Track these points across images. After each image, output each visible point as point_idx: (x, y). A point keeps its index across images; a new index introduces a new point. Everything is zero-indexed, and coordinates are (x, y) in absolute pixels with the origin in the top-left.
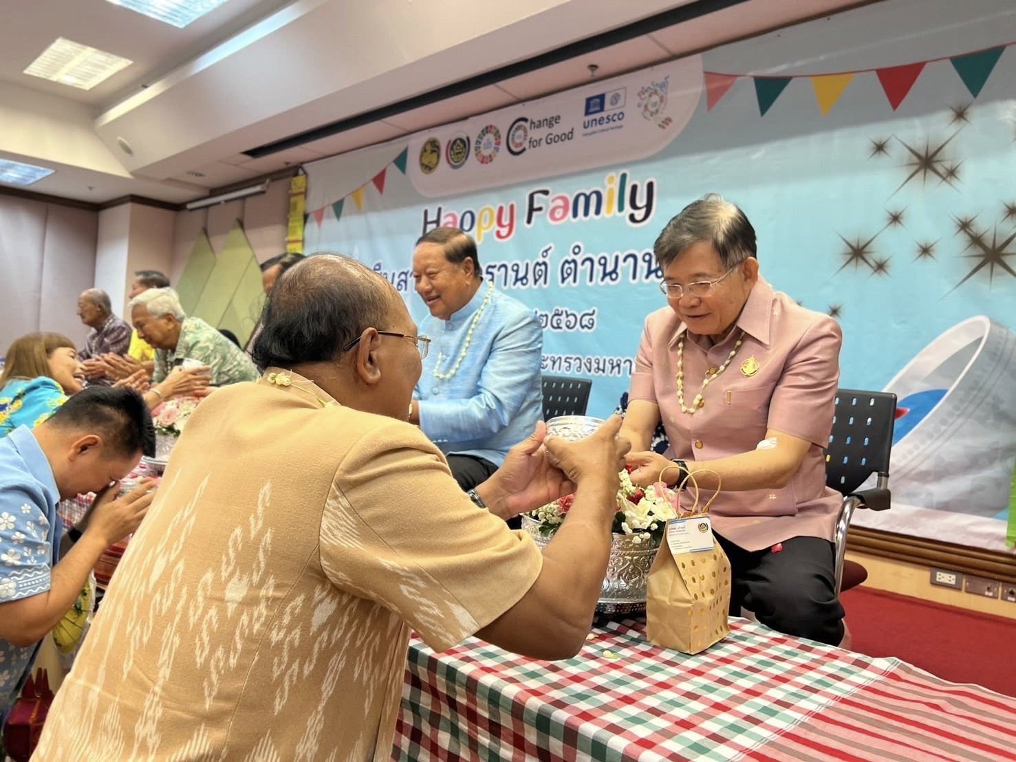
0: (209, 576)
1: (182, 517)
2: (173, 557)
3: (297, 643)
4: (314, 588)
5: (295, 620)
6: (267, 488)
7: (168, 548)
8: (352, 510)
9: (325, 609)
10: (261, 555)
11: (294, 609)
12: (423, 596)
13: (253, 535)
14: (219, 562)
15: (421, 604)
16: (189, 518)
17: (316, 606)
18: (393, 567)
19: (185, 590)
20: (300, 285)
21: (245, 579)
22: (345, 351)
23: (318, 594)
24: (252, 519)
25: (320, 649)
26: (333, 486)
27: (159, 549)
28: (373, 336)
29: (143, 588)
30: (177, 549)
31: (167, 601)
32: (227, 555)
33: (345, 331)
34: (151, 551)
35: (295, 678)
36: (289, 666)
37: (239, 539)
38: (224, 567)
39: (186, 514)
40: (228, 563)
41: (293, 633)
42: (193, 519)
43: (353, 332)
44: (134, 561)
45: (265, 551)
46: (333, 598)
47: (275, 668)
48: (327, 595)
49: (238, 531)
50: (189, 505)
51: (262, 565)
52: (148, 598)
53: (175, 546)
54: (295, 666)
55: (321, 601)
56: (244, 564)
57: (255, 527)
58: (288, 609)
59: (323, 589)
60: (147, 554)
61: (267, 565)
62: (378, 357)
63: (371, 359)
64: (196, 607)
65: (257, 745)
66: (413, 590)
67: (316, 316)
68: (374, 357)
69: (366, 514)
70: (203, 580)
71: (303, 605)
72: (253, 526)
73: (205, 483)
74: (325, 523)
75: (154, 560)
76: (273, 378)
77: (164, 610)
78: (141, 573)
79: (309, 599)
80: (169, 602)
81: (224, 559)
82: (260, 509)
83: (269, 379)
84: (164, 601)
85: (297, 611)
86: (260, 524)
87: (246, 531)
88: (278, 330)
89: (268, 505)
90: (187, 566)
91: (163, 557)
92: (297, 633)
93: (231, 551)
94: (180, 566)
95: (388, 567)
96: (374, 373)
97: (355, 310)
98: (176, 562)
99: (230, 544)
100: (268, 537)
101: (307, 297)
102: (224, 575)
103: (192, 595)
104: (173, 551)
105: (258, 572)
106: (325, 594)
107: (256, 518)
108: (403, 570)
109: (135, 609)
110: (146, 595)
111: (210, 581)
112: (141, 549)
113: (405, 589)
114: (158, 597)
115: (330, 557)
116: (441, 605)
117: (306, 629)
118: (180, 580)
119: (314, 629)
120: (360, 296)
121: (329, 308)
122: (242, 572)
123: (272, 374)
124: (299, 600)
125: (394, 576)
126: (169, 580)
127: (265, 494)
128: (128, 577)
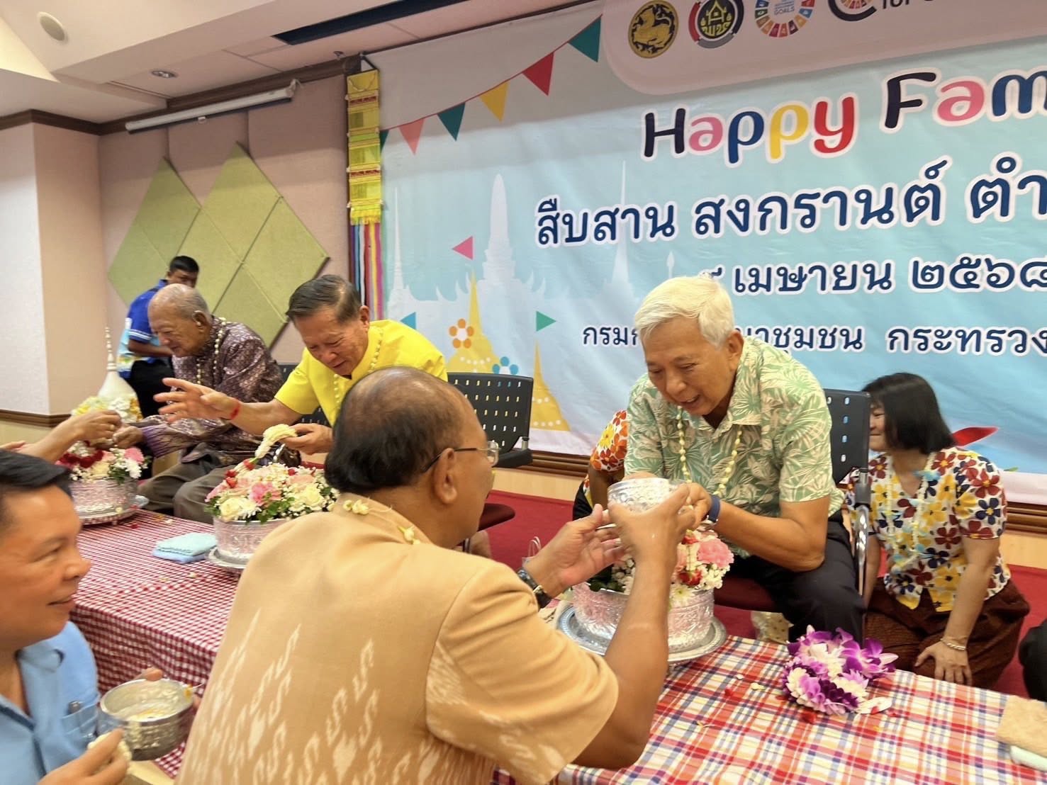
0: (314, 742)
1: (274, 674)
2: (272, 720)
4: (418, 746)
6: (369, 647)
7: (264, 708)
8: (457, 666)
9: (429, 762)
10: (367, 718)
11: (401, 769)
12: (519, 742)
13: (358, 697)
14: (324, 727)
15: (518, 750)
16: (283, 674)
17: (421, 762)
18: (496, 721)
19: (290, 757)
20: (376, 407)
21: (352, 743)
22: (423, 472)
23: (423, 750)
24: (355, 681)
26: (438, 644)
27: (253, 708)
28: (450, 455)
29: (241, 753)
30: (274, 711)
31: (272, 769)
32: (332, 718)
33: (423, 453)
34: (244, 710)
37: (344, 703)
38: (329, 731)
39: (279, 670)
40: (333, 727)
42: (288, 679)
43: (431, 454)
44: (224, 719)
45: (371, 714)
46: (436, 751)
48: (431, 749)
49: (342, 694)
50: (281, 660)
51: (369, 727)
52: (248, 766)
53: (271, 707)
55: (425, 756)
56: (350, 726)
57: (360, 688)
58: (396, 770)
59: (427, 745)
60: (238, 713)
61: (374, 728)
62: (454, 477)
63: (448, 480)
64: (305, 775)
67: (394, 441)
68: (451, 476)
69: (470, 670)
70: (308, 745)
72: (356, 689)
73: (295, 635)
74: (431, 682)
75: (249, 722)
76: (349, 506)
77: (271, 776)
78: (236, 735)
79: (414, 757)
80: (275, 770)
81: (329, 722)
82: (364, 671)
83: (345, 507)
84: (269, 767)
85: (405, 769)
86: (365, 686)
87: (350, 694)
88: (354, 457)
89: (372, 665)
90: (290, 730)
91: (259, 720)
93: (336, 714)
94: (282, 730)
95: (492, 722)
96: (450, 492)
97: (432, 431)
98: (276, 725)
99: (335, 706)
100: (373, 699)
101: (385, 421)
102: (330, 739)
103: (299, 762)
104: (270, 713)
105: (365, 734)
106: (429, 748)
107: (360, 679)
108: (505, 724)
109: (236, 775)
110: (246, 761)
111: (316, 747)
112: (229, 704)
113: (504, 739)
114: (260, 763)
115: (437, 715)
116: (534, 748)
118: (283, 747)
120: (437, 416)
121: (408, 432)
122: (349, 737)
123: (348, 502)
124: (406, 760)
125: (496, 729)
126: (270, 746)
127: (367, 655)
128: (219, 736)
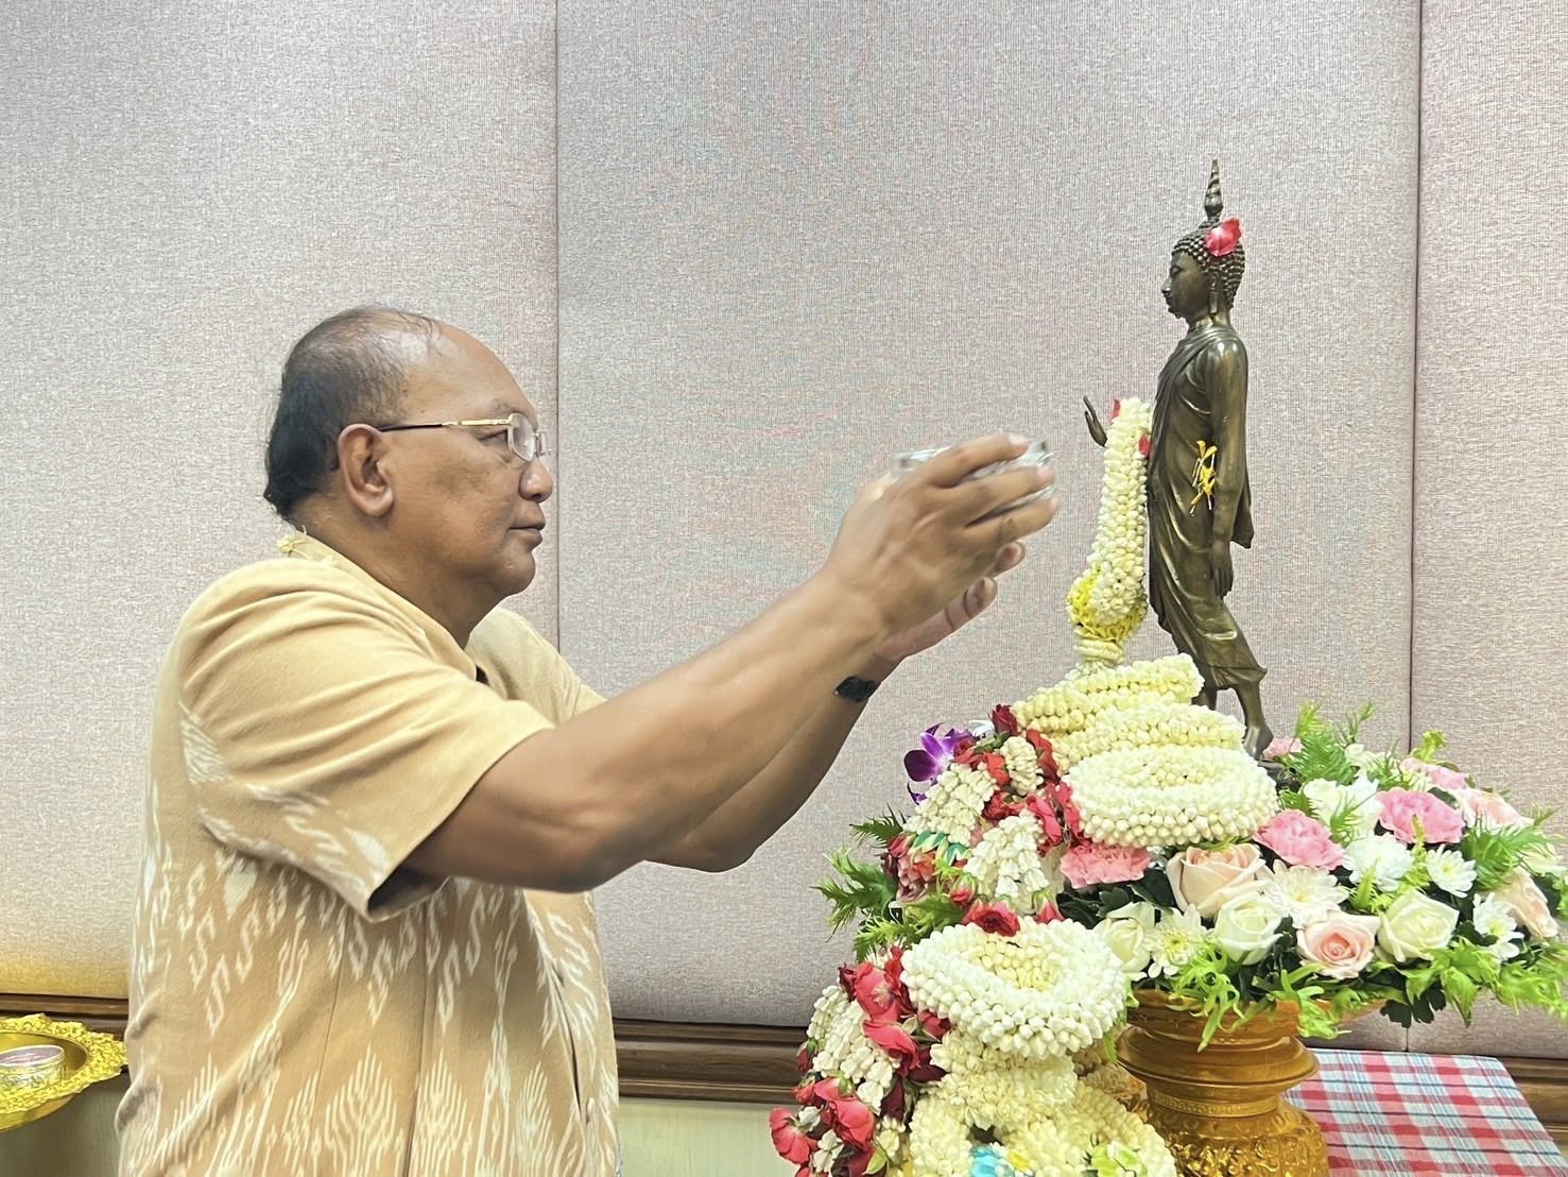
3: (212, 932)
5: (203, 901)
25: (251, 937)
35: (227, 983)
36: (212, 968)
41: (204, 920)
47: (194, 971)
54: (221, 965)
65: (199, 1076)
66: (302, 821)
71: (207, 879)
92: (208, 919)
117: (220, 914)
119: (231, 911)
